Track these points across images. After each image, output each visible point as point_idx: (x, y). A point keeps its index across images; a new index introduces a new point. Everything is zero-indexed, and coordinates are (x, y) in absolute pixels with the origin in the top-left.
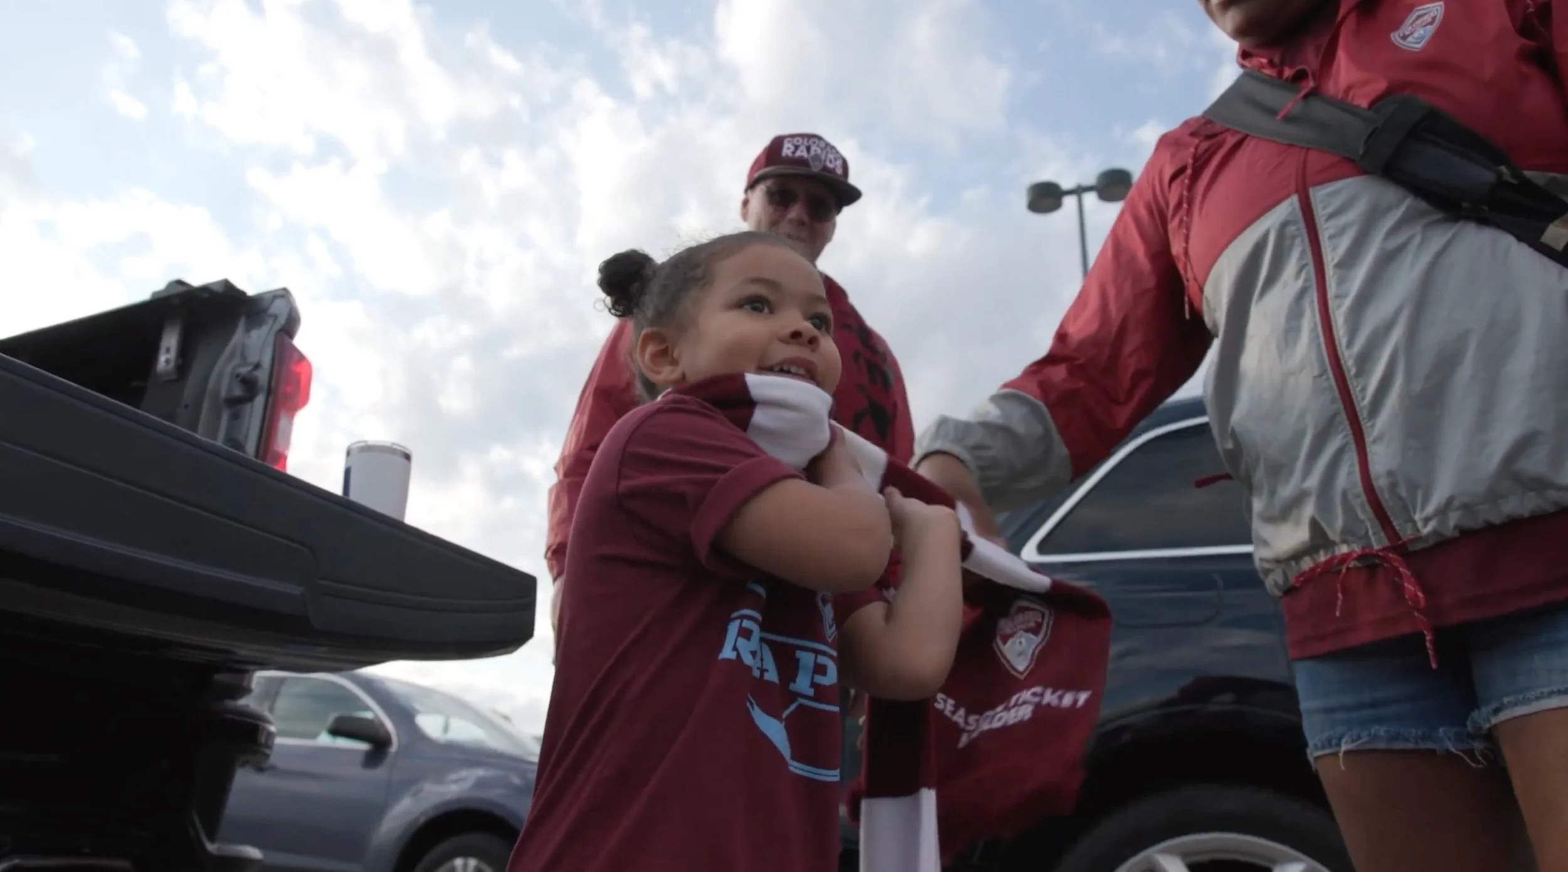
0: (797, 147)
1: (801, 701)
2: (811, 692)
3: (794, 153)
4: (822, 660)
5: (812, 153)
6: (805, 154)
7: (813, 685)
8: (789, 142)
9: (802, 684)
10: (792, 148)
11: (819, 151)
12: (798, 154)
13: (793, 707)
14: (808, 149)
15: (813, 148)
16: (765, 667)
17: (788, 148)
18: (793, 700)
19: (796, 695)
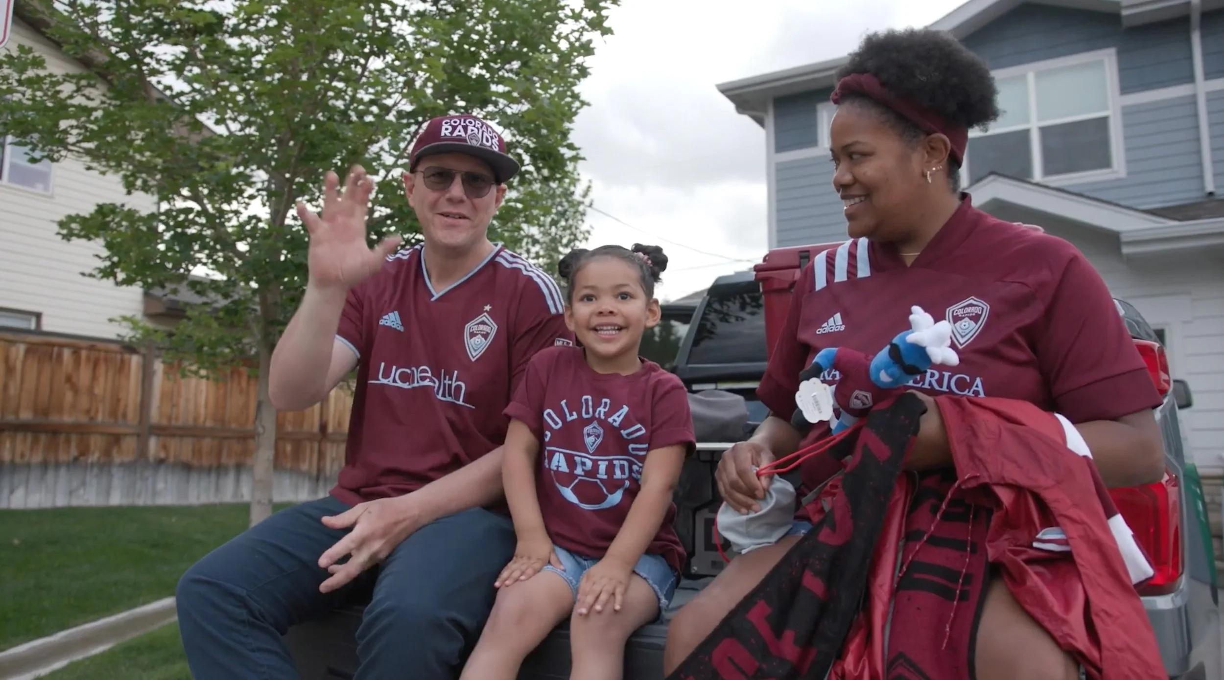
0: (454, 128)
1: (580, 478)
2: (583, 473)
3: (452, 133)
4: (584, 460)
5: (469, 132)
6: (462, 133)
7: (583, 470)
8: (446, 123)
9: (579, 471)
10: (450, 129)
11: (476, 131)
12: (456, 133)
13: (576, 481)
14: (465, 128)
15: (470, 128)
16: (560, 464)
17: (447, 129)
18: (577, 478)
19: (577, 476)
